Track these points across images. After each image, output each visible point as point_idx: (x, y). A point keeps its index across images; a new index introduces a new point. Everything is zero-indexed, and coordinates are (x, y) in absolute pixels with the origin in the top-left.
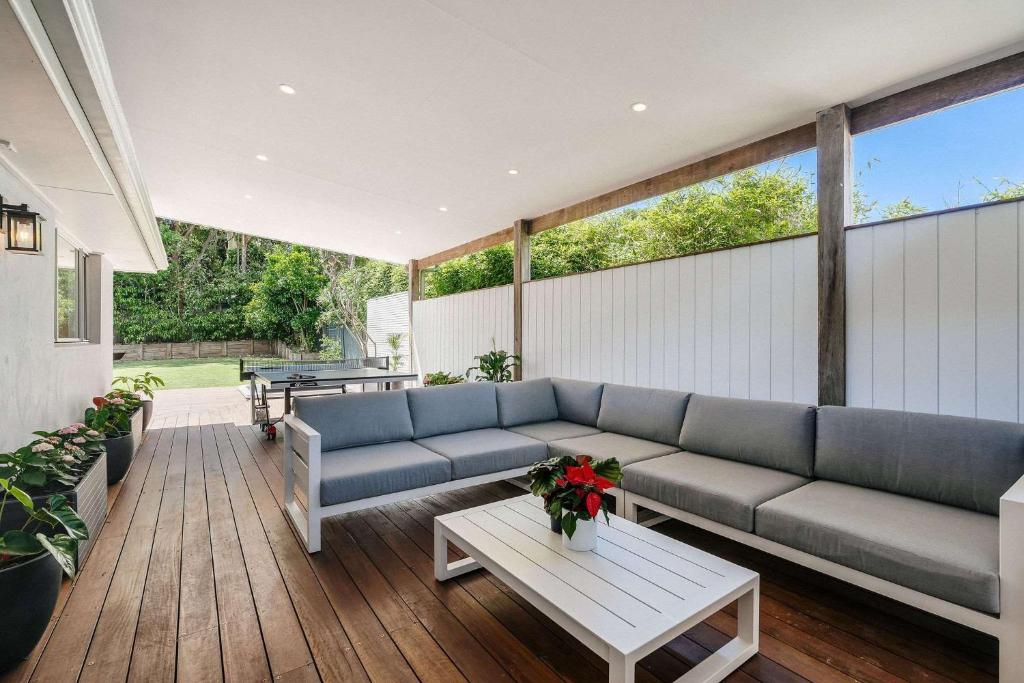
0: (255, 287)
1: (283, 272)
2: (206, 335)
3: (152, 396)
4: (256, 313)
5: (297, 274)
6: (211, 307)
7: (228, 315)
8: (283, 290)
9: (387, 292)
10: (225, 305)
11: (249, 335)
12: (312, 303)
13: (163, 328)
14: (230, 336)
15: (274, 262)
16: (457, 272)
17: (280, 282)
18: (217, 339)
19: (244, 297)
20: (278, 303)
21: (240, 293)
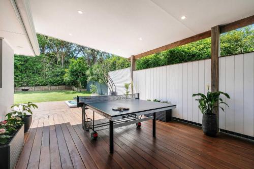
0: (66, 70)
1: (76, 65)
2: (52, 84)
3: (31, 113)
4: (67, 77)
5: (80, 66)
6: (54, 76)
7: (58, 78)
8: (75, 71)
9: (115, 69)
10: (58, 76)
11: (64, 84)
12: (84, 75)
13: (40, 82)
14: (59, 84)
15: (73, 62)
16: (148, 60)
17: (75, 68)
18: (55, 85)
19: (63, 73)
20: (73, 75)
21: (62, 72)
